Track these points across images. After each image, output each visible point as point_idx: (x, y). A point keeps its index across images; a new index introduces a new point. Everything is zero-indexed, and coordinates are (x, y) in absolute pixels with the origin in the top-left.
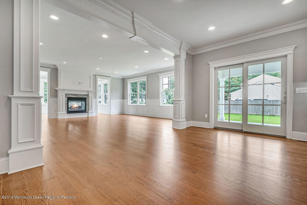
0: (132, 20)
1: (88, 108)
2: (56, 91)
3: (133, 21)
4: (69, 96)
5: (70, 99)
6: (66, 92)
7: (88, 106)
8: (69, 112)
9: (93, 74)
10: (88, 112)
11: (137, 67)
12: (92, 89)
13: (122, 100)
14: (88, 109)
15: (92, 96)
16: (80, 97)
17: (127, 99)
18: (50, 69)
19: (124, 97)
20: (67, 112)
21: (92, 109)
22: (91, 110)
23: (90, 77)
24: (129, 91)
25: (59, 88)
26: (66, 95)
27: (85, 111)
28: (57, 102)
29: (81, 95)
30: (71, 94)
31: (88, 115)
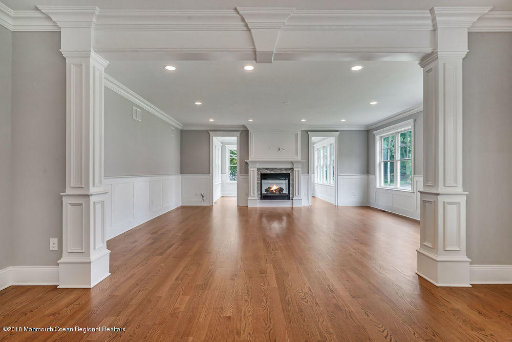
0: (243, 24)
1: (293, 191)
2: (247, 164)
3: (246, 25)
4: (263, 172)
5: (264, 177)
6: (258, 166)
8: (263, 197)
9: (302, 131)
10: (292, 199)
11: (375, 103)
12: (299, 158)
13: (365, 176)
14: (293, 194)
15: (300, 170)
16: (279, 172)
17: (374, 173)
18: (240, 133)
19: (368, 169)
20: (261, 197)
21: (299, 194)
22: (297, 195)
23: (296, 136)
24: (379, 158)
25: (250, 159)
26: (259, 169)
27: (287, 197)
28: (247, 181)
29: (281, 169)
30: (266, 169)
31: (293, 205)
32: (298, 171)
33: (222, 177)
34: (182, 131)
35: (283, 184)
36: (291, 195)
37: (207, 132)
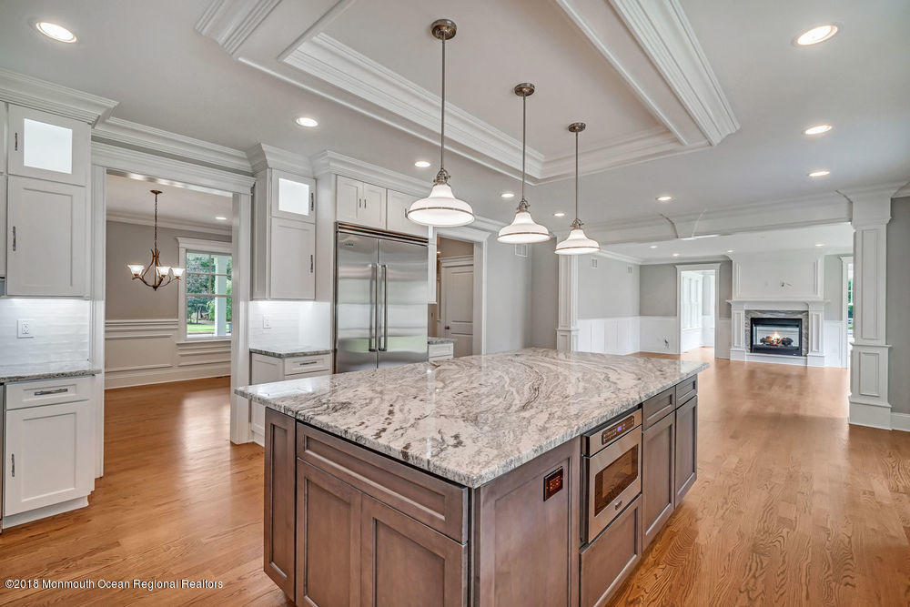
2: (729, 305)
4: (754, 316)
5: (756, 322)
6: (747, 307)
7: (807, 339)
8: (754, 349)
9: (826, 256)
10: (806, 356)
12: (820, 296)
14: (807, 349)
15: (821, 315)
16: (783, 316)
18: (719, 264)
20: (751, 349)
21: (818, 348)
22: (814, 349)
23: (815, 265)
25: (734, 299)
26: (748, 312)
27: (798, 352)
28: (730, 327)
30: (760, 311)
31: (806, 363)
32: (818, 315)
33: (703, 320)
34: (641, 266)
35: (792, 334)
36: (803, 349)
37: (674, 265)
